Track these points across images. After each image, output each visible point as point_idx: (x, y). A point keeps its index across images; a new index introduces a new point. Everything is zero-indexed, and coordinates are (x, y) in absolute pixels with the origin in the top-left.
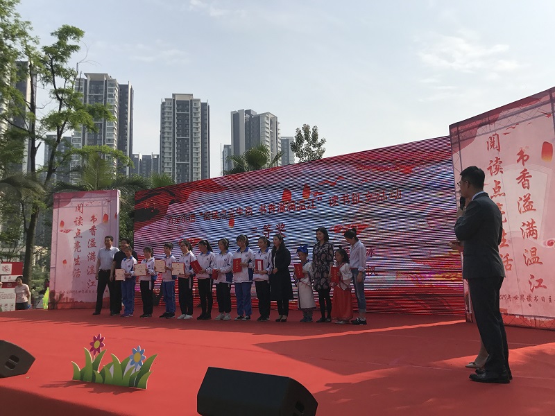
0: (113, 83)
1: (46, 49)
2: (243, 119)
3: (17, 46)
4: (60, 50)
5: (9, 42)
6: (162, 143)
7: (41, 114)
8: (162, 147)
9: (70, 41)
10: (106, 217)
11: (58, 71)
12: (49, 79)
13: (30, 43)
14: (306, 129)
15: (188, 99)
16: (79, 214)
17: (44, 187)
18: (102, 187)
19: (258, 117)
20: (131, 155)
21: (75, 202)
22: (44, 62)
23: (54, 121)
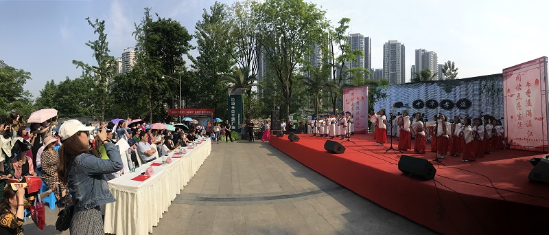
0: (362, 37)
1: (337, 30)
2: (421, 54)
3: (326, 31)
4: (342, 29)
5: (323, 30)
6: (384, 63)
7: (336, 56)
8: (384, 66)
9: (345, 24)
10: (363, 98)
11: (341, 38)
12: (338, 42)
13: (331, 29)
14: (449, 63)
15: (395, 43)
16: (352, 97)
17: (339, 86)
18: (360, 85)
19: (428, 53)
20: (371, 69)
21: (351, 92)
22: (336, 35)
23: (341, 59)
